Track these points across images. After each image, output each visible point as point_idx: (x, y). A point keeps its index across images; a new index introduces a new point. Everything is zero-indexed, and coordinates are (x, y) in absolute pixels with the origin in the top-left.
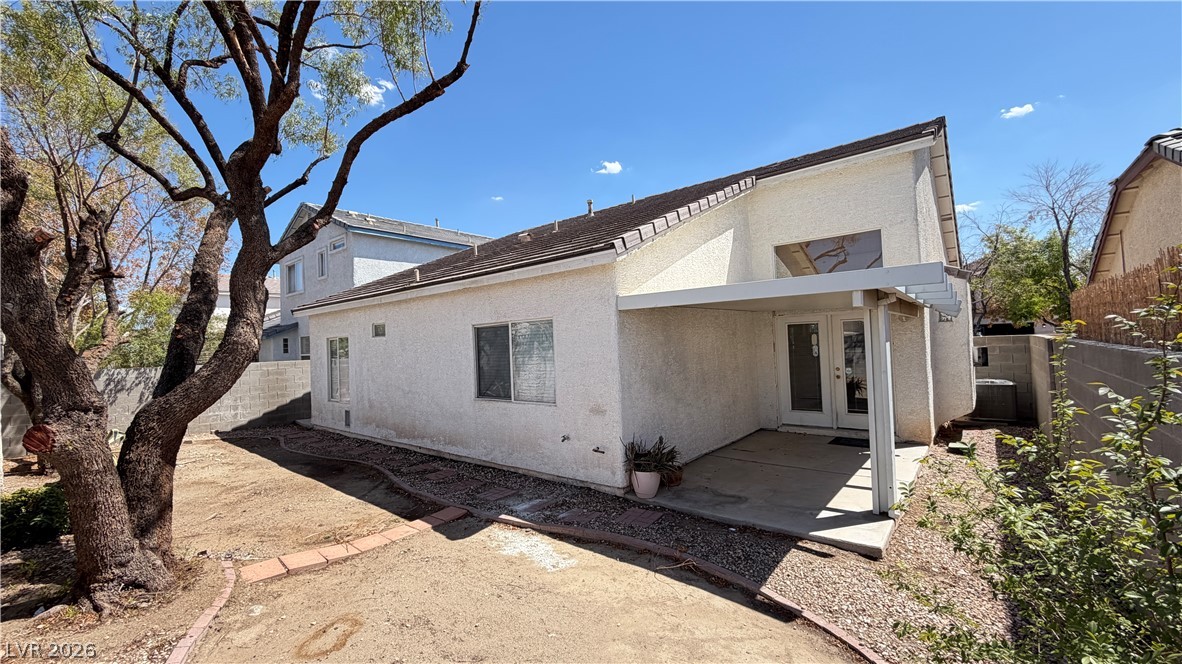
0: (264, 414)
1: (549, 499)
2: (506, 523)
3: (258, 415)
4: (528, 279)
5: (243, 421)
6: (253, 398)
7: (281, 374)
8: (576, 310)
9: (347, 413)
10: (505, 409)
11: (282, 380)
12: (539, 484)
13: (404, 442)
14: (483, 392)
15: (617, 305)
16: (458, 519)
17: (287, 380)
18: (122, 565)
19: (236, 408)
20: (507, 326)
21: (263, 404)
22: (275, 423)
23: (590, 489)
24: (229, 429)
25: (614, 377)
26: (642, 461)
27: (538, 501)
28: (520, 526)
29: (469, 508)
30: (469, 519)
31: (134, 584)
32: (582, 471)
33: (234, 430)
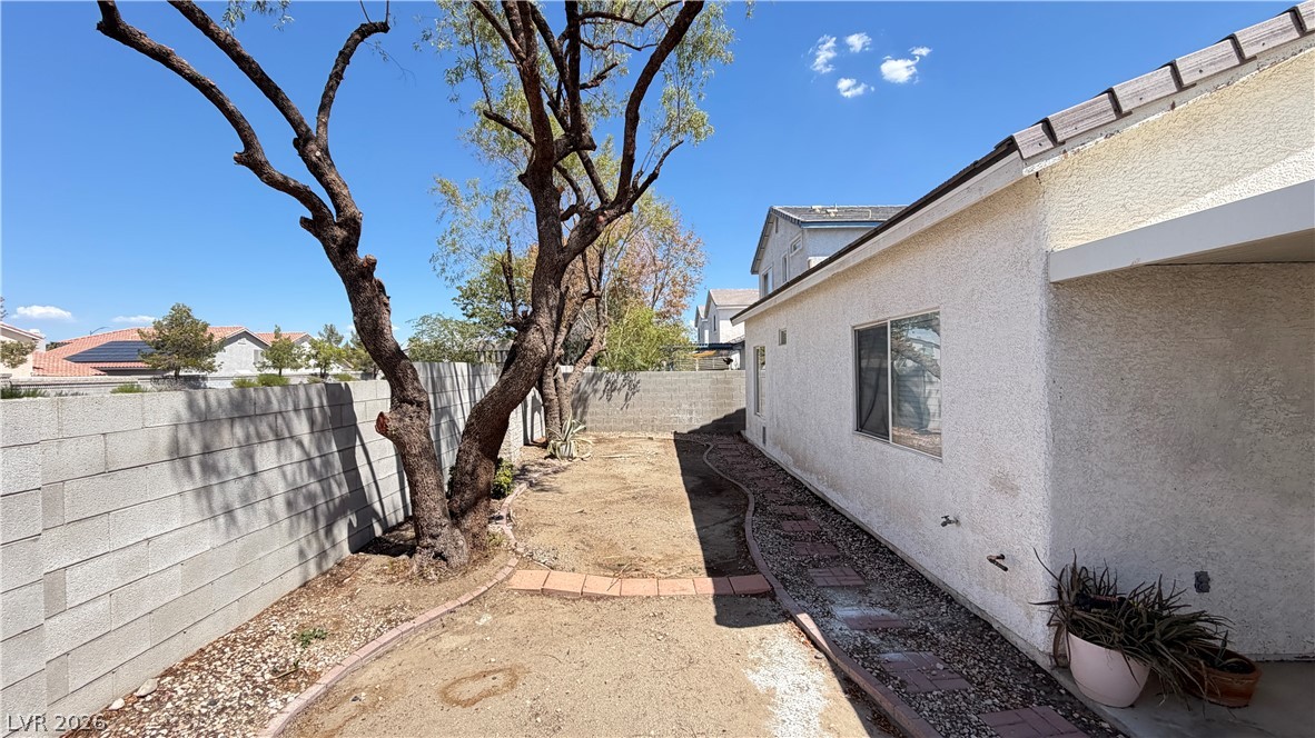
0: (714, 421)
1: (904, 615)
2: (803, 629)
3: (709, 422)
4: (897, 245)
5: (697, 426)
6: (704, 405)
7: (728, 383)
8: (973, 290)
9: (764, 428)
10: (882, 453)
11: (729, 389)
12: (912, 584)
13: (797, 472)
14: (862, 426)
15: (1046, 271)
16: (753, 595)
17: (733, 390)
18: (433, 537)
19: (691, 413)
20: (886, 327)
21: (713, 411)
22: (722, 431)
23: (990, 627)
24: (685, 431)
25: (1036, 423)
26: (1095, 616)
27: (886, 612)
28: (815, 644)
29: (777, 585)
30: (767, 602)
31: (439, 555)
32: (977, 588)
33: (689, 433)
